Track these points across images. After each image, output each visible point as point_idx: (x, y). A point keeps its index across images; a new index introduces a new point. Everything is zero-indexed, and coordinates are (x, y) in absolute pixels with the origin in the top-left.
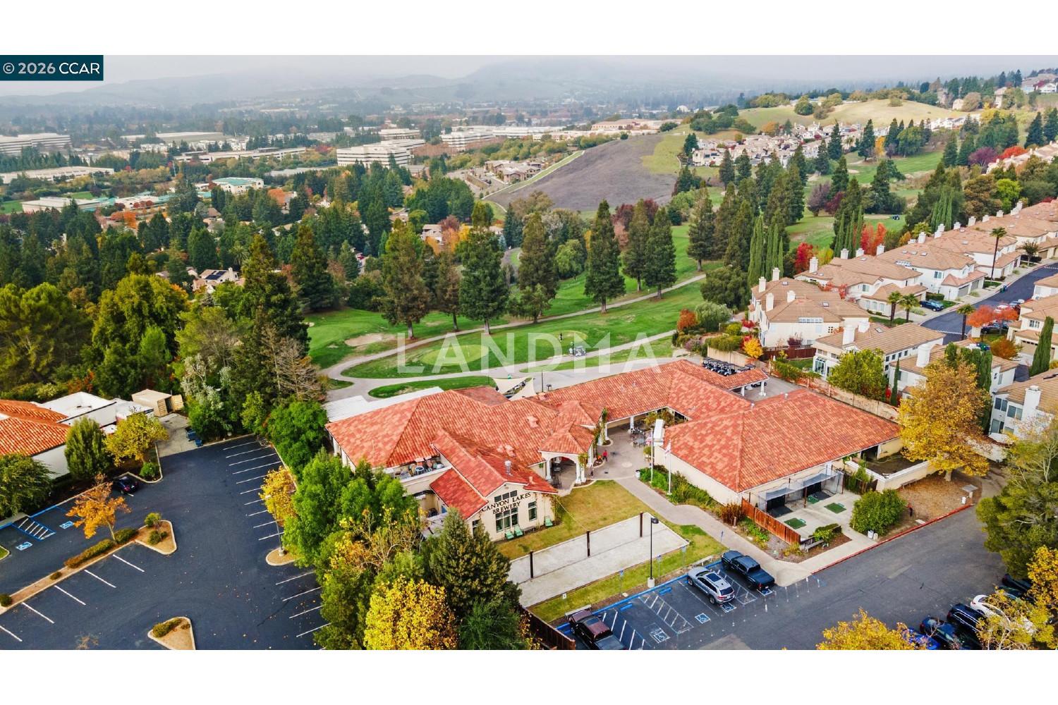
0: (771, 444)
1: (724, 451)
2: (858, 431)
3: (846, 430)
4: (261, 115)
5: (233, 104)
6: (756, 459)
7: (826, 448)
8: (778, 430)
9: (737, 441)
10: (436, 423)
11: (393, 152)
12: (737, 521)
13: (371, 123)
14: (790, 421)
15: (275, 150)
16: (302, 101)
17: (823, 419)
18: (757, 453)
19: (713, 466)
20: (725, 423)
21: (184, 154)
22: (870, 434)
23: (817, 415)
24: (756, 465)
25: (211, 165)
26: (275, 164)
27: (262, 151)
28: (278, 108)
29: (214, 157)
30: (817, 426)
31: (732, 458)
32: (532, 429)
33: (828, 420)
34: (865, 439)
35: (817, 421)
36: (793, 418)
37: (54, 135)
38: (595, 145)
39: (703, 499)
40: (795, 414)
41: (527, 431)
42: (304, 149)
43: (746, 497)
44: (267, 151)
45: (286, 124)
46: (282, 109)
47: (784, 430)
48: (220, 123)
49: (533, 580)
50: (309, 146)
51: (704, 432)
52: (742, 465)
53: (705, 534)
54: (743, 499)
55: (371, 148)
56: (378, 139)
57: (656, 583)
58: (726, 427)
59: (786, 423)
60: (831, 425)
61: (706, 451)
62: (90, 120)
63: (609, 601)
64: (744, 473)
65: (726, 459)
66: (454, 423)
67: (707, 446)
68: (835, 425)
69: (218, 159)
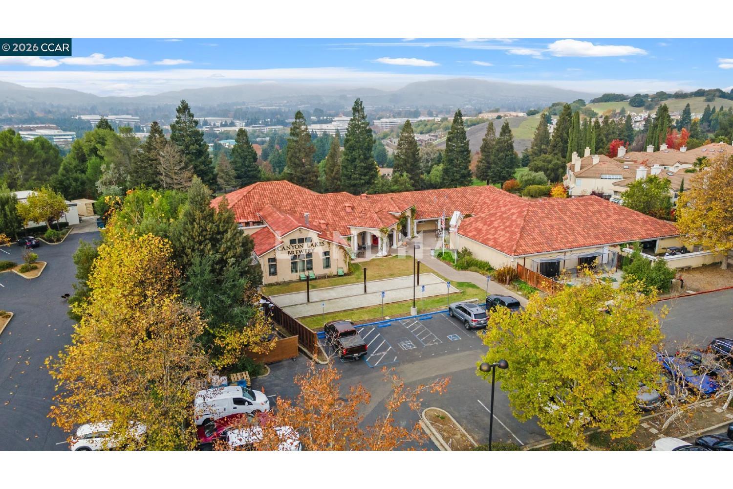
0: (552, 227)
1: (508, 229)
2: (638, 227)
3: (626, 224)
4: (259, 109)
5: (244, 103)
6: (535, 235)
7: (604, 235)
8: (560, 218)
9: (520, 222)
10: (266, 200)
11: (339, 128)
12: (510, 280)
13: (330, 115)
14: (572, 213)
15: (262, 127)
16: (288, 102)
17: (604, 216)
18: (537, 230)
19: (495, 240)
20: (512, 211)
21: (204, 127)
22: (649, 230)
23: (599, 212)
24: (534, 239)
25: (220, 133)
26: (261, 135)
27: (254, 127)
28: (272, 106)
29: (223, 129)
30: (598, 219)
31: (513, 233)
32: (347, 213)
33: (609, 216)
34: (644, 233)
35: (598, 215)
36: (574, 211)
37: (130, 116)
38: (478, 123)
39: (484, 267)
40: (577, 209)
41: (343, 213)
42: (282, 127)
43: (521, 262)
44: (258, 127)
45: (273, 114)
46: (274, 107)
47: (567, 219)
48: (232, 113)
49: (309, 304)
50: (286, 126)
51: (493, 219)
52: (521, 237)
53: (478, 288)
54: (518, 264)
55: (324, 126)
56: (331, 122)
57: (419, 312)
58: (513, 214)
59: (568, 214)
60: (611, 220)
61: (492, 231)
62: (154, 110)
63: (370, 320)
64: (522, 242)
65: (507, 235)
66: (281, 201)
67: (494, 227)
68: (616, 220)
69: (225, 131)
